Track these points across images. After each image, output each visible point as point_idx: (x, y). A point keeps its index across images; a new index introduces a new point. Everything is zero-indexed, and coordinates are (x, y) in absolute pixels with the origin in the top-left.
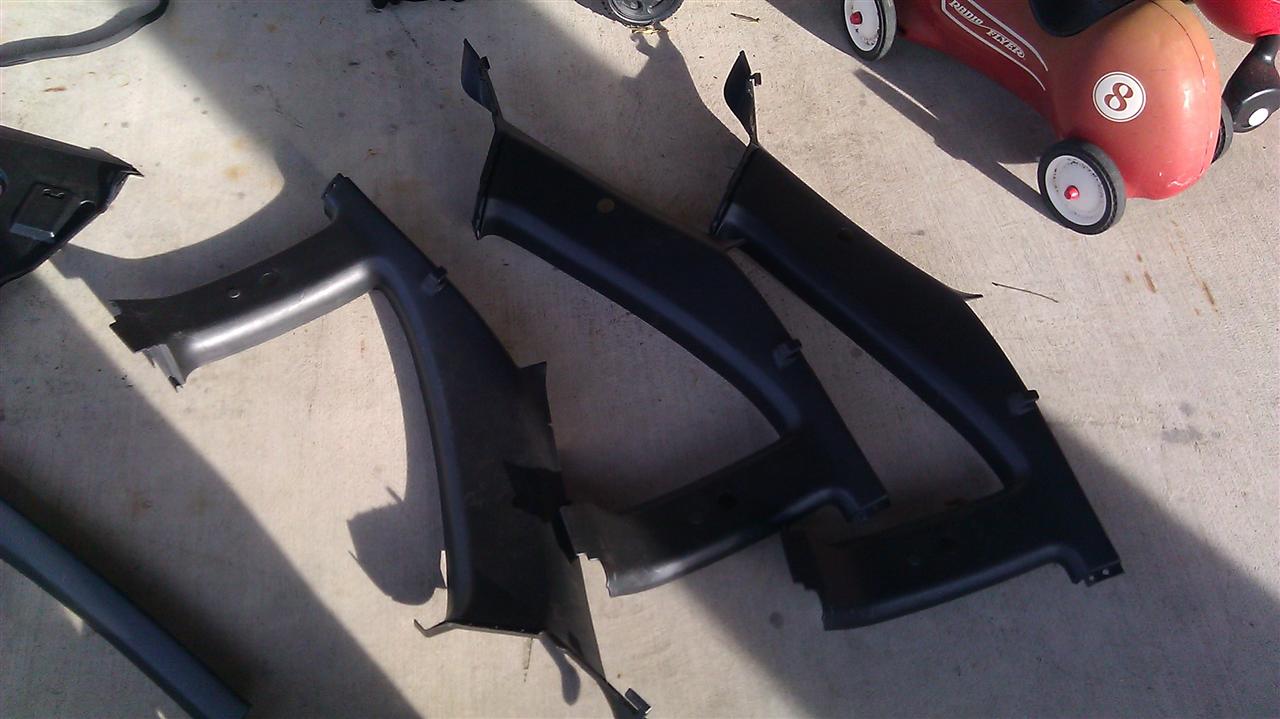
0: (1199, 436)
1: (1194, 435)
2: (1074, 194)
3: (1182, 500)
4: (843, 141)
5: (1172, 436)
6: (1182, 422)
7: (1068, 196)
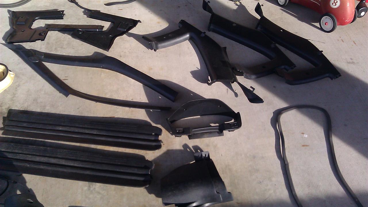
0: (354, 63)
1: (353, 63)
2: (327, 24)
3: (351, 72)
4: (279, 19)
5: (349, 63)
6: (351, 61)
7: (325, 24)
